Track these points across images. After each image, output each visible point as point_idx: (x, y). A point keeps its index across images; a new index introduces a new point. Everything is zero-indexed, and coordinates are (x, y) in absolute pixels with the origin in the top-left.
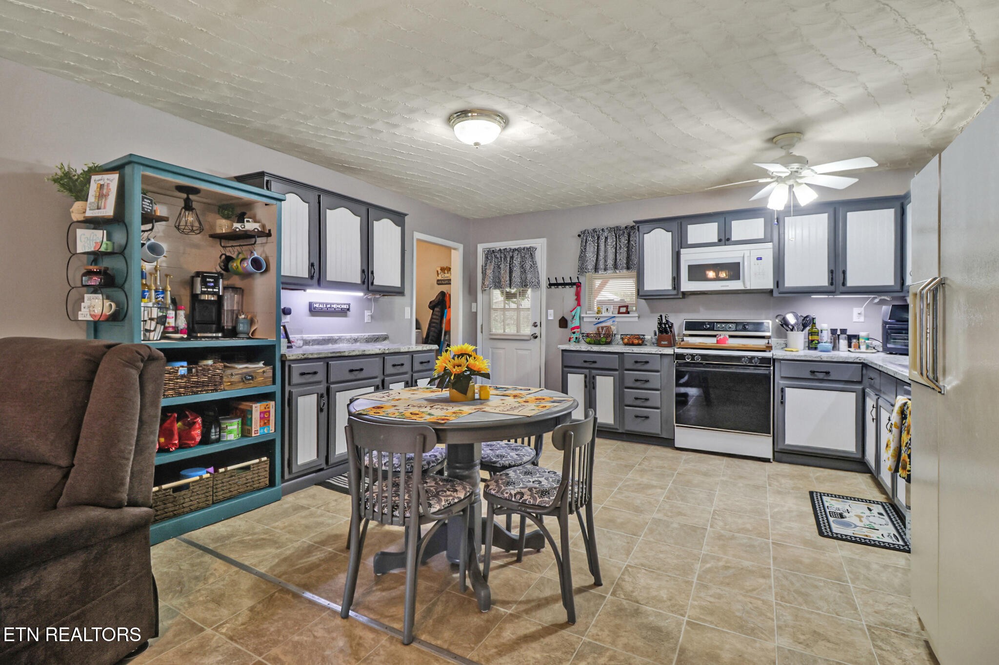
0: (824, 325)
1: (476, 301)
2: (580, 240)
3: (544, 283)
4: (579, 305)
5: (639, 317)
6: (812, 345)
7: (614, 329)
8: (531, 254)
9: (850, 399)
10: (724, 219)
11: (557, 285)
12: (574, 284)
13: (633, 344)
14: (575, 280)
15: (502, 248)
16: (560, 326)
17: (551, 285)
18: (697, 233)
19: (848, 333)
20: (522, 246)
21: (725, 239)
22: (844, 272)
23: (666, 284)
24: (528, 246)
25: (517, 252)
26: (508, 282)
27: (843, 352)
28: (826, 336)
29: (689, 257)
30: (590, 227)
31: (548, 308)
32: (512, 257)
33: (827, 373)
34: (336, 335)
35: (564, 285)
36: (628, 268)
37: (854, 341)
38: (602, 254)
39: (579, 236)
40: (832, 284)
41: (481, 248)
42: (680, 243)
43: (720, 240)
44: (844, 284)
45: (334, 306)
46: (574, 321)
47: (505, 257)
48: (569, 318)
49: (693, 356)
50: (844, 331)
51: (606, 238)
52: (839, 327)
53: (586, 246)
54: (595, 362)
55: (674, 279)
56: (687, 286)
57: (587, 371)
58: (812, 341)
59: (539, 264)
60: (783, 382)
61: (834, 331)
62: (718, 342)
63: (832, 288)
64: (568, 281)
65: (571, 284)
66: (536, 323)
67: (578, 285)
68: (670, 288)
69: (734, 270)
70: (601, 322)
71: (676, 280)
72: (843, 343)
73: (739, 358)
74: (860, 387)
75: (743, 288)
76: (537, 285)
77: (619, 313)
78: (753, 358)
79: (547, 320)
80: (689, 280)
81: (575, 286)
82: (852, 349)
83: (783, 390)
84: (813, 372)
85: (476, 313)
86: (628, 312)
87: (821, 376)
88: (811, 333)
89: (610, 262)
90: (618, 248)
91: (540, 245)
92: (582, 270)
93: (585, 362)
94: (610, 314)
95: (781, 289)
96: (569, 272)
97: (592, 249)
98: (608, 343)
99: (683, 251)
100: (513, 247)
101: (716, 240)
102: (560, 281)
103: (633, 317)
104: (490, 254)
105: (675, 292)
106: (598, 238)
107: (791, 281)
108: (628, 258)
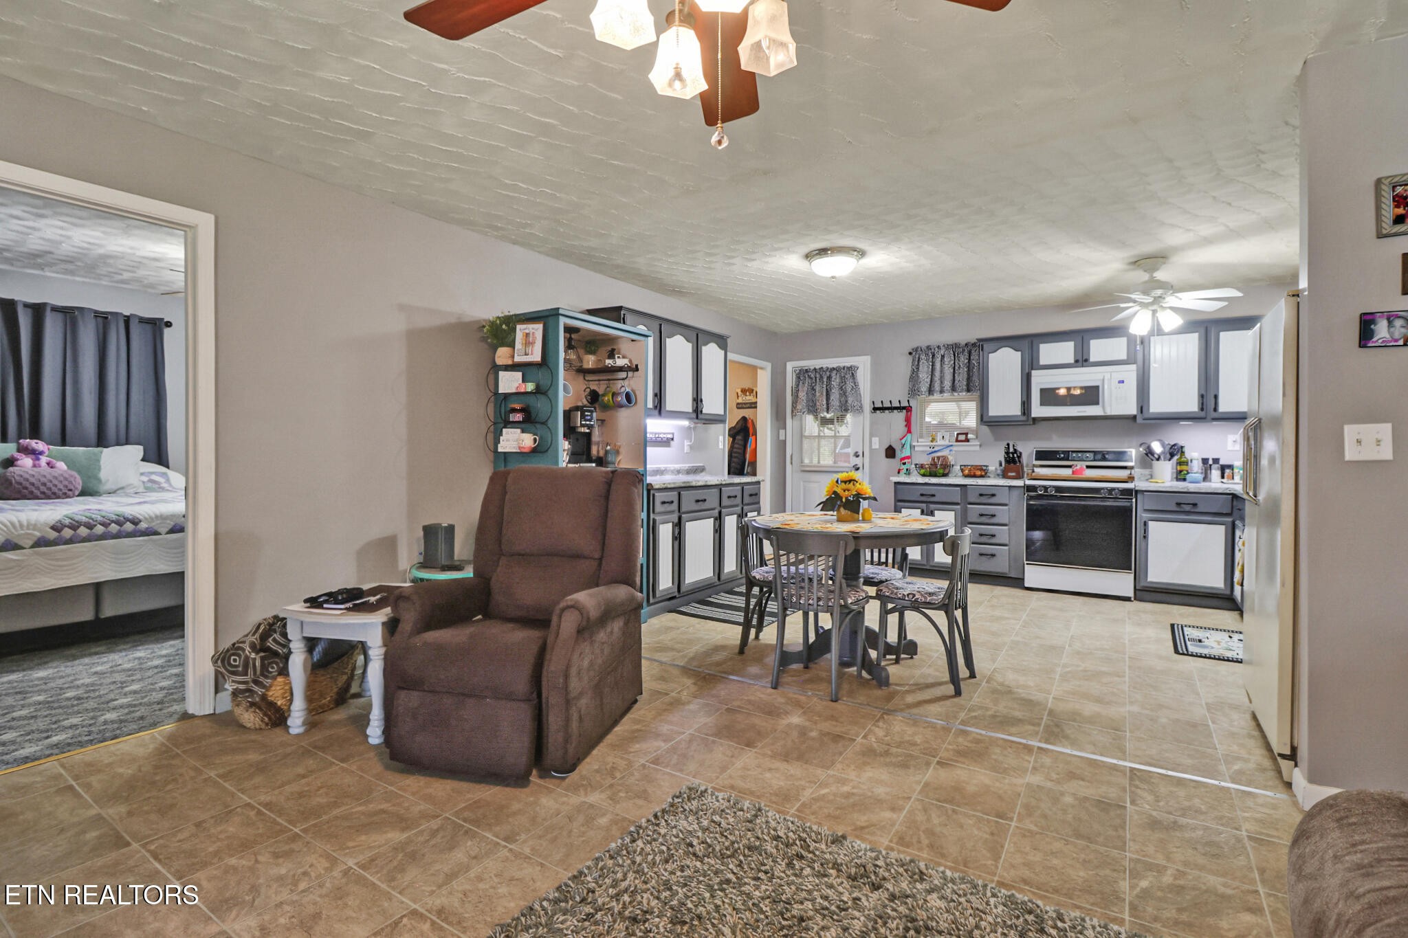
0: (1194, 454)
1: (785, 428)
2: (910, 358)
3: (867, 407)
4: (909, 431)
5: (980, 446)
6: (1180, 476)
7: (951, 459)
8: (853, 374)
9: (1218, 533)
10: (1081, 337)
11: (883, 409)
12: (904, 408)
13: (974, 476)
14: (905, 404)
15: (817, 367)
16: (887, 456)
17: (875, 409)
18: (1049, 353)
19: (1222, 462)
20: (842, 365)
21: (1082, 360)
22: (1216, 397)
23: (1015, 410)
24: (848, 365)
25: (835, 372)
26: (825, 406)
27: (1216, 483)
28: (1196, 466)
29: (1040, 380)
30: (924, 344)
31: (872, 435)
32: (829, 378)
33: (1195, 505)
34: (662, 466)
35: (892, 409)
36: (968, 390)
37: (1228, 471)
38: (937, 374)
39: (910, 353)
40: (1202, 409)
41: (790, 366)
42: (1031, 364)
43: (1077, 361)
44: (1215, 410)
45: (661, 436)
46: (904, 450)
47: (821, 377)
48: (897, 447)
49: (1046, 488)
50: (1216, 461)
51: (943, 357)
52: (1211, 456)
53: (918, 364)
54: (933, 495)
55: (1023, 403)
56: (1038, 411)
57: (924, 506)
58: (1181, 471)
59: (861, 386)
60: (1146, 515)
61: (1205, 461)
62: (1074, 473)
63: (1203, 414)
64: (896, 404)
65: (900, 408)
66: (857, 452)
67: (908, 409)
68: (1020, 414)
69: (1091, 395)
70: (935, 452)
71: (1026, 405)
72: (1215, 473)
73: (1097, 490)
74: (1229, 520)
75: (1102, 414)
76: (860, 409)
77: (957, 441)
78: (1113, 489)
79: (871, 450)
80: (1041, 405)
81: (905, 411)
82: (1224, 480)
83: (1145, 524)
84: (1178, 504)
85: (785, 442)
86: (967, 440)
87: (1187, 508)
88: (1180, 463)
89: (947, 384)
90: (956, 368)
91: (863, 365)
92: (914, 391)
93: (922, 495)
94: (947, 443)
95: (1146, 415)
96: (898, 395)
97: (926, 369)
98: (945, 475)
99: (1034, 373)
100: (830, 366)
101: (1072, 361)
102: (887, 405)
103: (974, 446)
104: (802, 374)
105: (1024, 418)
106: (933, 356)
107: (1158, 404)
108: (969, 379)
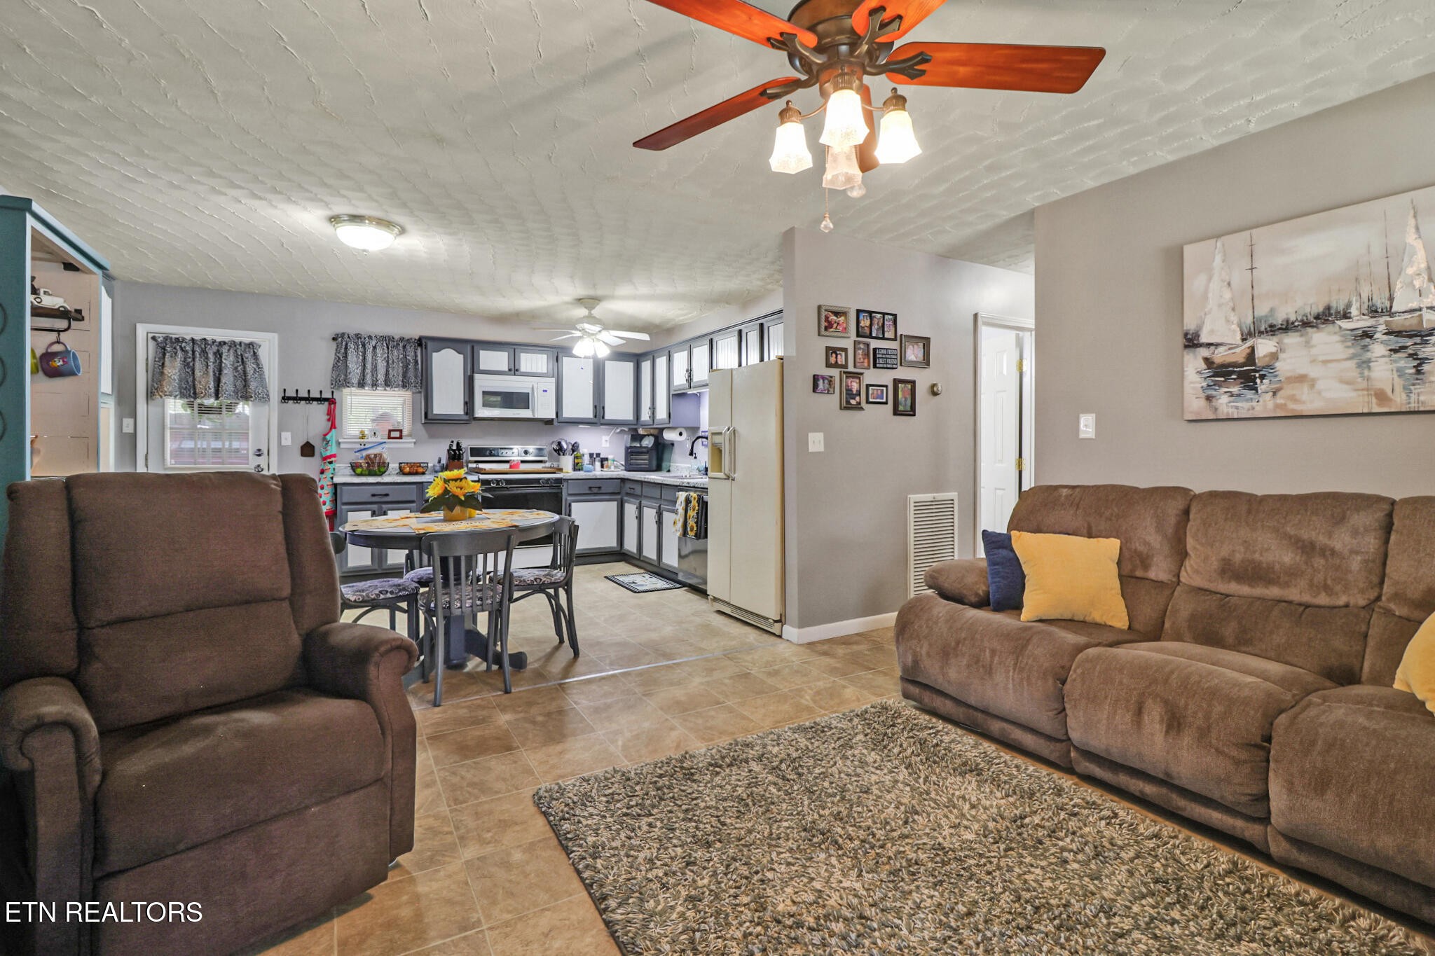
0: (585, 450)
1: (134, 415)
2: (334, 345)
3: (275, 396)
4: (333, 426)
5: (415, 443)
6: (577, 467)
7: (387, 457)
8: (254, 353)
9: (613, 506)
10: (513, 348)
11: (297, 399)
12: (326, 400)
13: (417, 473)
14: (327, 395)
16: (303, 455)
17: (285, 399)
18: (489, 359)
19: (602, 456)
20: (237, 340)
21: (514, 370)
22: (603, 408)
23: (458, 409)
24: (247, 340)
25: (226, 347)
26: (213, 390)
27: (598, 472)
28: (586, 459)
29: (483, 383)
30: (352, 331)
31: (281, 429)
32: (218, 355)
33: (600, 488)
35: (309, 399)
36: (404, 386)
37: (605, 463)
38: (369, 366)
39: (334, 339)
40: (595, 417)
41: (142, 331)
42: (472, 368)
43: (510, 370)
44: (603, 417)
46: (329, 448)
47: (204, 352)
48: (316, 443)
50: (598, 455)
51: (375, 348)
52: (595, 451)
53: (346, 353)
54: (387, 495)
55: (466, 403)
56: (481, 412)
57: (375, 507)
58: (578, 463)
59: (266, 369)
60: (569, 498)
61: (591, 455)
62: (511, 467)
63: (595, 420)
64: (315, 394)
65: (320, 400)
66: (259, 450)
67: (331, 401)
68: (462, 413)
69: (521, 400)
70: (364, 449)
71: (469, 405)
72: (598, 464)
73: (537, 481)
74: (619, 497)
75: (532, 417)
76: (265, 398)
77: (389, 437)
78: (549, 479)
79: (280, 446)
80: (484, 406)
81: (326, 403)
82: (605, 469)
83: (570, 505)
84: (590, 488)
85: (134, 436)
86: (401, 437)
87: (595, 491)
88: (576, 457)
89: (381, 378)
90: (390, 362)
91: (269, 346)
92: (340, 378)
93: (373, 495)
94: (379, 439)
95: (560, 420)
96: (318, 383)
97: (355, 359)
98: (381, 474)
99: (477, 376)
100: (219, 339)
101: (507, 369)
102: (303, 394)
103: (408, 443)
104: (165, 346)
105: (466, 417)
106: (364, 345)
107: (567, 413)
108: (405, 375)
